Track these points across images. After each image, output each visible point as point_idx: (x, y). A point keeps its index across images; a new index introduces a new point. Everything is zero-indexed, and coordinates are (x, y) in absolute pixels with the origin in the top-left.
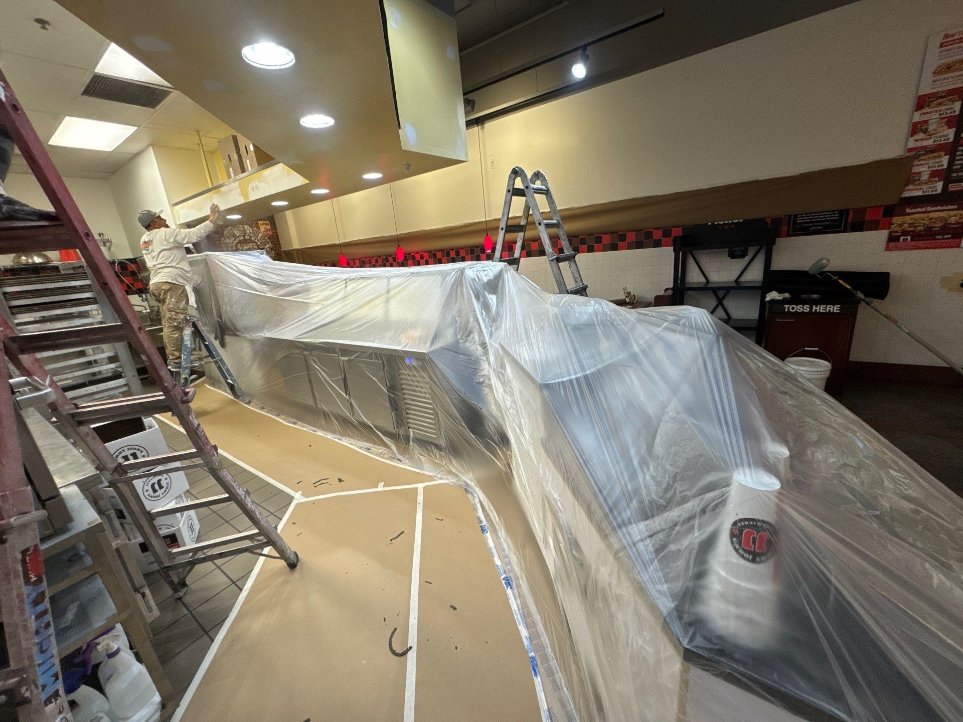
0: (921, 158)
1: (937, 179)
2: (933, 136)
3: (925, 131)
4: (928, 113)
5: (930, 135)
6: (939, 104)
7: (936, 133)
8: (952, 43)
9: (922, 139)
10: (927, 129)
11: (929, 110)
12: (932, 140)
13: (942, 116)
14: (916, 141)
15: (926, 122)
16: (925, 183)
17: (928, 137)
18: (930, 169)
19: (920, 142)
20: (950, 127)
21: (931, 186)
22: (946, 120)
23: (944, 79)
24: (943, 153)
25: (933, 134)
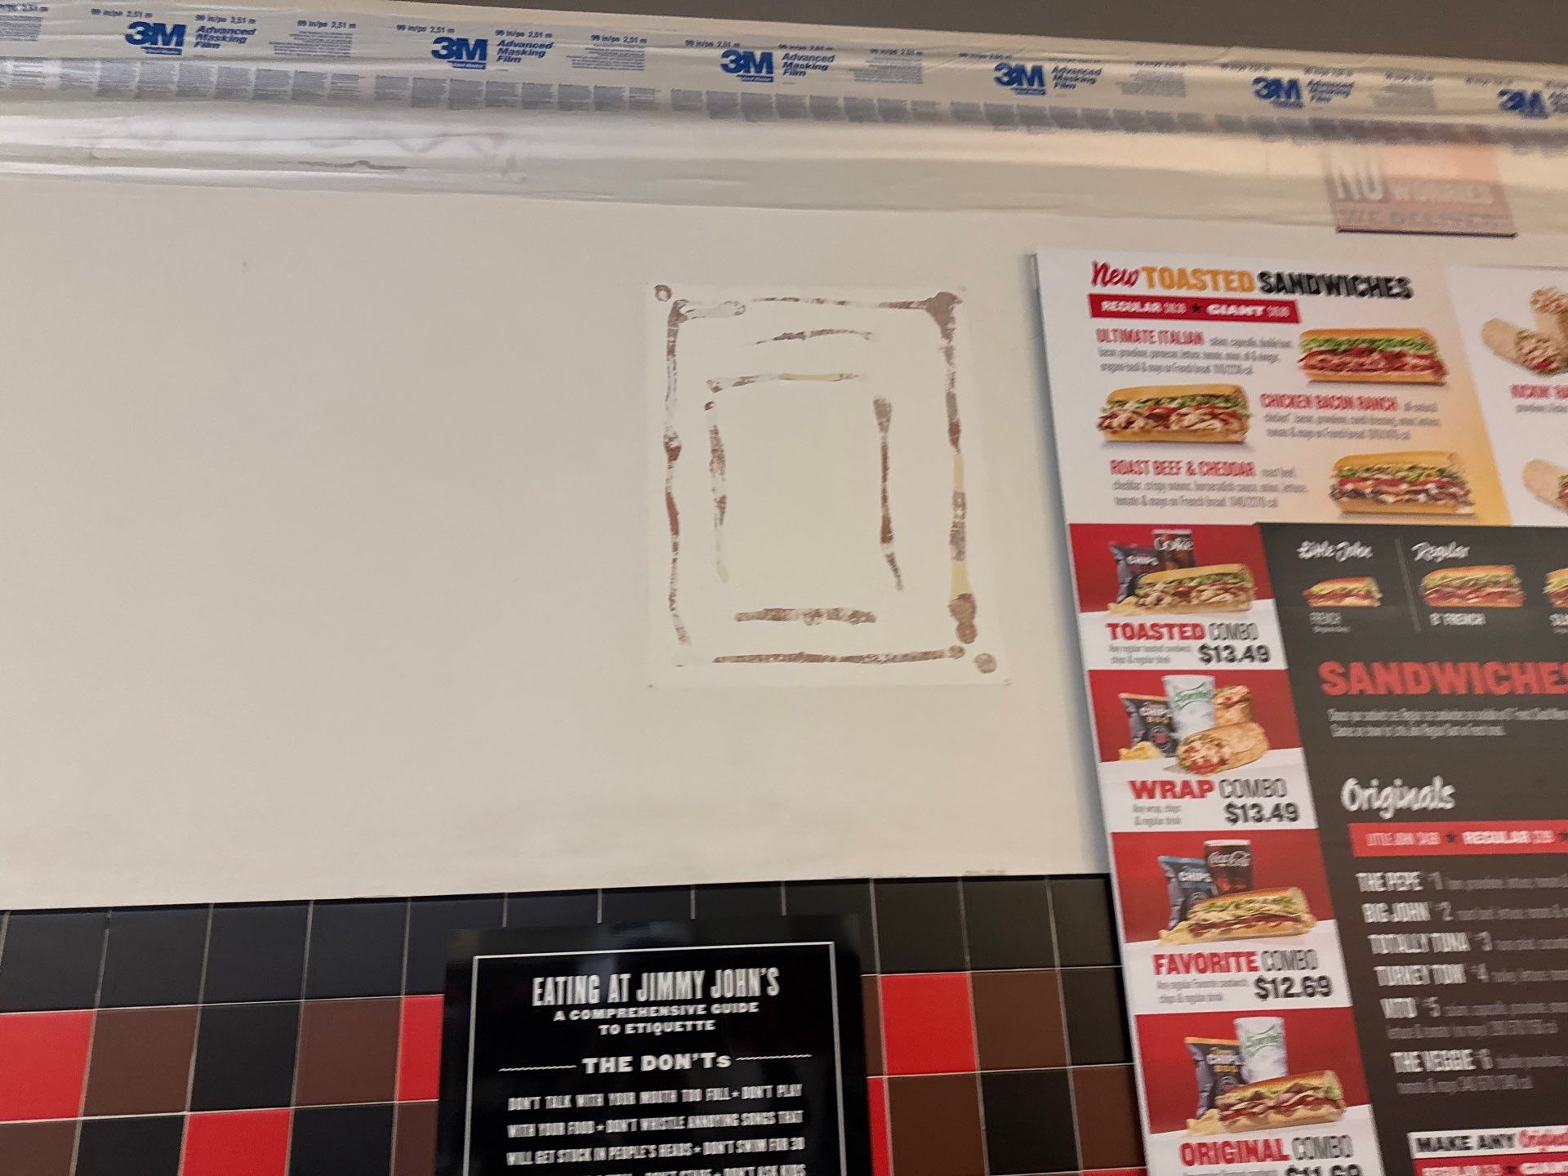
0: (1201, 912)
1: (1328, 1082)
2: (1214, 778)
3: (1165, 737)
4: (1142, 632)
5: (1194, 768)
6: (1183, 595)
7: (1223, 762)
8: (1135, 307)
9: (1167, 788)
10: (1171, 726)
11: (1148, 618)
12: (1215, 802)
13: (1214, 666)
14: (1142, 790)
15: (1152, 682)
16: (1277, 1108)
17: (1194, 778)
18: (1273, 1003)
19: (1158, 801)
20: (1276, 742)
21: (1320, 1131)
22: (1240, 691)
23: (1160, 468)
24: (1297, 900)
25: (1208, 767)
